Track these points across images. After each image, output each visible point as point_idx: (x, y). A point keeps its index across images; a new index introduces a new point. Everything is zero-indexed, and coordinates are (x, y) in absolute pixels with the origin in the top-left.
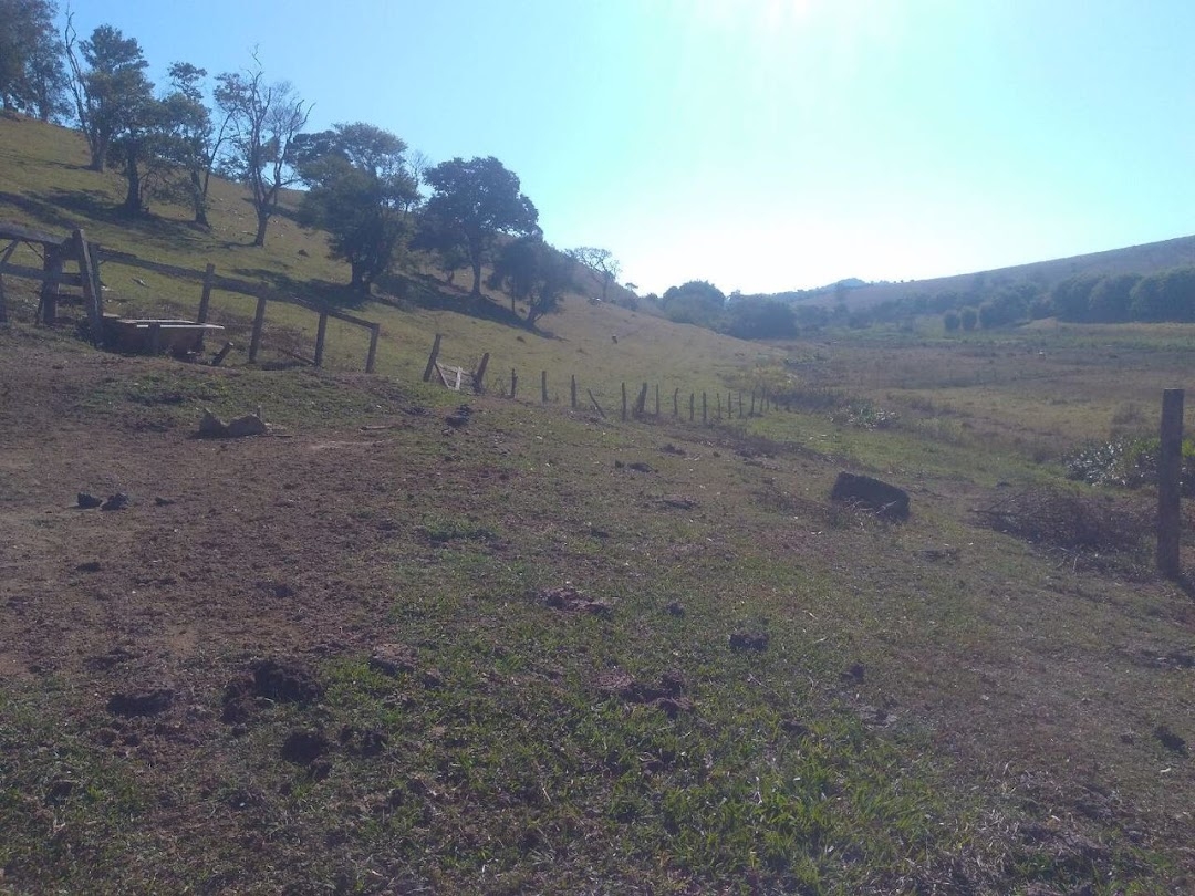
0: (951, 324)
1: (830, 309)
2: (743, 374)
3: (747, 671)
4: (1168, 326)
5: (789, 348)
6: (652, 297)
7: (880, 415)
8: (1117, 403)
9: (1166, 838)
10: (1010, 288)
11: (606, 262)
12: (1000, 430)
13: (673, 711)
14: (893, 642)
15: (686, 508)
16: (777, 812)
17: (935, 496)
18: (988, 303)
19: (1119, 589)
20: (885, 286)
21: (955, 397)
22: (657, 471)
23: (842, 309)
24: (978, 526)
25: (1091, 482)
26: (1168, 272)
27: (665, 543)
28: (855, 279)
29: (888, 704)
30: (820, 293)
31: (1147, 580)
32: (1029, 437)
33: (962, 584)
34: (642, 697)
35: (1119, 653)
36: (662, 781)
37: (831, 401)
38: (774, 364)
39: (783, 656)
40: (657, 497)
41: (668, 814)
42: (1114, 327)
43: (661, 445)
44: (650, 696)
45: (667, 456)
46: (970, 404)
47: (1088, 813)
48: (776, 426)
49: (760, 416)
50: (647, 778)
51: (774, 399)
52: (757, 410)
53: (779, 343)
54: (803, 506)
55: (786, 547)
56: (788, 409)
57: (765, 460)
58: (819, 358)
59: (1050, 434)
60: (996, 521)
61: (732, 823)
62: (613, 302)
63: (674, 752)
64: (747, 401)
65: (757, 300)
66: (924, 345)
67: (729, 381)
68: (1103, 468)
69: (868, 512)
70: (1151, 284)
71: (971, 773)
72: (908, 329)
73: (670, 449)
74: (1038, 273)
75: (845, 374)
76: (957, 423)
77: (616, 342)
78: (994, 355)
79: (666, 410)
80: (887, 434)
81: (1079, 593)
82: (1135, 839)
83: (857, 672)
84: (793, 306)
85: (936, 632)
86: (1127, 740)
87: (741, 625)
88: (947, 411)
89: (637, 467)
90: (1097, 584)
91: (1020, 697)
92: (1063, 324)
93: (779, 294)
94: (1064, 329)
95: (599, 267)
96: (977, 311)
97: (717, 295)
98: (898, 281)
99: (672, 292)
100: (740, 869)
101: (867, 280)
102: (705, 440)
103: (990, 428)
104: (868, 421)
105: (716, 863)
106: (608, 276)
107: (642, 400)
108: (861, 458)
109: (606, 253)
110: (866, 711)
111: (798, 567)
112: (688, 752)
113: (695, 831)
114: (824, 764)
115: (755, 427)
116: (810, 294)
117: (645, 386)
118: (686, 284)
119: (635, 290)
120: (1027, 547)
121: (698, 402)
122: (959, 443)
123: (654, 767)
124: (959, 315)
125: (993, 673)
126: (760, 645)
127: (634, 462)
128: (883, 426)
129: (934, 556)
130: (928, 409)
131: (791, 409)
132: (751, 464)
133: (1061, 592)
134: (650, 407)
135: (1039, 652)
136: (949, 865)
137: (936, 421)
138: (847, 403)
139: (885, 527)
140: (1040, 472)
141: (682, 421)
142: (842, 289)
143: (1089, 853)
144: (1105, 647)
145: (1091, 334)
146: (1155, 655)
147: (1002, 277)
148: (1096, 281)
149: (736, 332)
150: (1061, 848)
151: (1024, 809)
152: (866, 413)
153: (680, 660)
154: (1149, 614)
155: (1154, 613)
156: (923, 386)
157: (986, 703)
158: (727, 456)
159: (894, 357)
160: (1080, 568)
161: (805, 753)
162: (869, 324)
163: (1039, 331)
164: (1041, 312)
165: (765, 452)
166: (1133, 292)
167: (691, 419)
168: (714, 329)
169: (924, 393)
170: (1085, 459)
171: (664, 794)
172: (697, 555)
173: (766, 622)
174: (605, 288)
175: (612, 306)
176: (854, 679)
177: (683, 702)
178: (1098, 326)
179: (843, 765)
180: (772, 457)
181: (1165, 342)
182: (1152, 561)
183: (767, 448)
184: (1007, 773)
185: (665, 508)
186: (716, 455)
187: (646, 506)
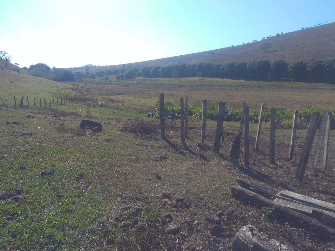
0: (118, 78)
1: (84, 73)
2: (58, 92)
3: (46, 182)
4: (168, 79)
5: (73, 85)
6: (25, 68)
7: (100, 103)
8: (157, 98)
9: (156, 201)
10: (132, 69)
11: (6, 55)
12: (132, 106)
13: (17, 200)
14: (93, 166)
15: (30, 135)
16: (51, 222)
17: (111, 124)
18: (126, 73)
19: (152, 143)
20: (99, 67)
21: (120, 98)
22: (23, 124)
23: (88, 73)
24: (120, 131)
25: (152, 117)
26: (167, 65)
27: (21, 147)
28: (91, 65)
29: (89, 183)
30: (81, 68)
31: (159, 140)
32: (138, 107)
33: (114, 147)
34: (6, 197)
35: (150, 158)
36: (11, 223)
37: (86, 100)
38: (68, 89)
39: (59, 175)
40: (20, 132)
41: (12, 232)
42: (156, 79)
43: (26, 116)
44: (9, 196)
45: (27, 119)
46: (124, 99)
47: (139, 200)
48: (69, 108)
49: (64, 105)
50: (6, 223)
51: (68, 99)
52: (63, 103)
53: (70, 83)
54: (71, 131)
55: (64, 143)
56: (73, 103)
57: (62, 118)
58: (82, 87)
59: (143, 106)
60: (125, 130)
61: (36, 229)
62: (10, 69)
63: (17, 212)
64: (60, 100)
65: (61, 70)
66: (111, 83)
67: (54, 94)
68: (155, 114)
69: (90, 130)
70: (163, 68)
71: (111, 197)
72: (107, 79)
73: (29, 116)
74: (138, 65)
75: (90, 92)
76: (120, 104)
77: (12, 82)
78: (129, 86)
79: (32, 104)
80: (102, 108)
81: (143, 145)
82: (149, 204)
83: (81, 176)
84: (73, 72)
85: (105, 161)
86: (149, 180)
87: (45, 168)
88: (118, 101)
89: (15, 123)
90: (148, 143)
91: (125, 174)
92: (145, 78)
93: (68, 68)
94: (145, 79)
95: (4, 57)
96: (124, 74)
97: (48, 68)
98: (103, 66)
99: (32, 67)
100: (37, 243)
101: (94, 65)
102: (43, 113)
103: (129, 106)
104: (97, 105)
105: (28, 243)
106: (7, 61)
107: (22, 101)
108: (94, 115)
109: (5, 53)
110: (83, 186)
111: (66, 149)
112: (22, 211)
113: (22, 235)
114: (68, 204)
115: (63, 108)
116: (78, 68)
117: (23, 97)
118: (37, 64)
119: (18, 66)
120: (132, 135)
121: (43, 101)
122: (122, 110)
123: (8, 219)
124: (120, 75)
125: (119, 169)
126: (51, 174)
127: (14, 121)
128: (101, 106)
129: (107, 140)
130: (113, 101)
131: (74, 102)
132: (57, 119)
133: (139, 145)
134: (25, 103)
135: (132, 161)
136: (101, 223)
137: (115, 104)
138: (91, 100)
139: (95, 134)
140: (140, 116)
141: (37, 107)
142: (87, 67)
143: (138, 210)
144: (147, 158)
145: (151, 81)
146: (158, 157)
147: (130, 65)
148: (151, 68)
149: (55, 79)
150: (131, 210)
151: (123, 203)
152: (96, 103)
153: (22, 183)
154: (158, 148)
155: (159, 147)
156: (111, 95)
157: (116, 177)
158: (50, 118)
159: (103, 87)
160: (144, 139)
161: (62, 203)
162: (96, 77)
163: (139, 80)
164: (139, 75)
165: (62, 115)
166: (159, 70)
167: (41, 107)
168: (48, 79)
169: (112, 97)
170: (150, 112)
171: (12, 227)
172: (33, 149)
173: (54, 166)
174: (6, 64)
175: (10, 71)
176: (80, 178)
177: (22, 196)
178: (153, 79)
179: (74, 203)
180: (64, 117)
181: (167, 83)
182: (160, 135)
183: (63, 114)
184: (120, 195)
185: (23, 136)
186: (46, 117)
187: (15, 135)
